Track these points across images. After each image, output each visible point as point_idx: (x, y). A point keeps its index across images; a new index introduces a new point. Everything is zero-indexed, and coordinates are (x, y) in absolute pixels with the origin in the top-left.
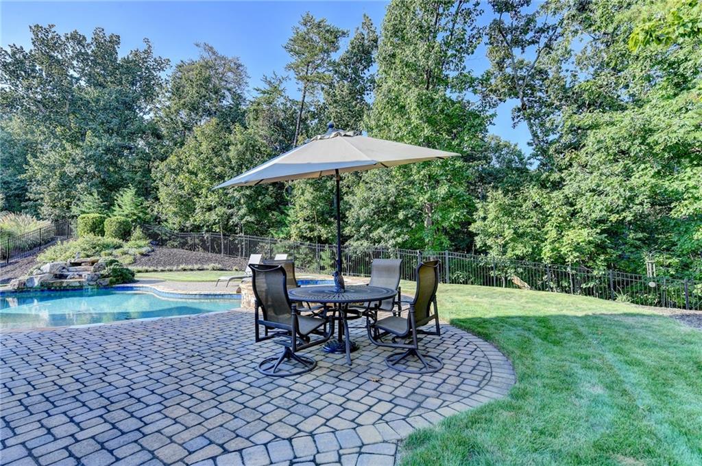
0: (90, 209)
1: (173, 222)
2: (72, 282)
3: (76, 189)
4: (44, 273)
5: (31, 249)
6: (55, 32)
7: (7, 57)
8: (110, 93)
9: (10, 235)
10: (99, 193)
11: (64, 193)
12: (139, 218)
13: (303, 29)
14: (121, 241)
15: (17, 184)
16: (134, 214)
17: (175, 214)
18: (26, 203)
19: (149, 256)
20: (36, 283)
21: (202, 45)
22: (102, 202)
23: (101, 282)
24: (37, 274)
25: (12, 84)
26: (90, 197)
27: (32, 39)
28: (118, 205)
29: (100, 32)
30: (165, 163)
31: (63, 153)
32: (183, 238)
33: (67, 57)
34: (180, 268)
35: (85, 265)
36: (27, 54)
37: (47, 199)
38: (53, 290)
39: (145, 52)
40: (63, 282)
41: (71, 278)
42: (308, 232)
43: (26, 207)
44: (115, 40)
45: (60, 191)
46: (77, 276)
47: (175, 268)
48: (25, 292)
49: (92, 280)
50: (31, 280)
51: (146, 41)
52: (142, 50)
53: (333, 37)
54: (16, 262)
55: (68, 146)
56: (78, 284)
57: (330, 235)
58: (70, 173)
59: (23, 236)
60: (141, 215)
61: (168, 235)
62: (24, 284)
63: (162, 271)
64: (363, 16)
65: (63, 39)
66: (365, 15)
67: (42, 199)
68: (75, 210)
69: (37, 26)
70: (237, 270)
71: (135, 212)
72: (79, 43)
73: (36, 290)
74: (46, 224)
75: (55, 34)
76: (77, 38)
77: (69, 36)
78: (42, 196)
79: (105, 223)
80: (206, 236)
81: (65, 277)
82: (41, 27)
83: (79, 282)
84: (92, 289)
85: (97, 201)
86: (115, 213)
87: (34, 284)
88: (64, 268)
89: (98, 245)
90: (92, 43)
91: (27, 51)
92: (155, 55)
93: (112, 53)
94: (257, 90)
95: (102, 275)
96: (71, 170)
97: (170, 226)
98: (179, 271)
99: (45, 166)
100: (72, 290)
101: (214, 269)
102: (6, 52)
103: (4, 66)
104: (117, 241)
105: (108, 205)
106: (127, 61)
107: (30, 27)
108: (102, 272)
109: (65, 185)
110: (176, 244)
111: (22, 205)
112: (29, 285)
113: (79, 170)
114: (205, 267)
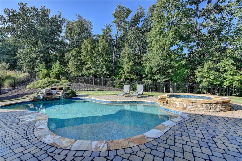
0: (42, 69)
1: (74, 74)
2: (56, 97)
3: (36, 62)
4: (43, 93)
5: (22, 83)
6: (27, 6)
7: (10, 13)
8: (48, 29)
9: (14, 78)
10: (45, 64)
11: (32, 63)
12: (61, 72)
13: (119, 9)
14: (58, 80)
15: (12, 60)
16: (59, 71)
17: (75, 71)
18: (17, 67)
19: (70, 85)
20: (41, 97)
21: (77, 15)
22: (46, 67)
23: (67, 96)
24: (41, 94)
25: (12, 23)
26: (42, 65)
27: (19, 8)
28: (53, 68)
29: (43, 7)
30: (70, 53)
31: (31, 49)
32: (77, 79)
33: (31, 15)
34: (85, 90)
35: (58, 89)
36: (17, 13)
37: (25, 65)
38: (48, 100)
39: (59, 16)
40: (53, 97)
41: (55, 95)
42: (129, 77)
43: (17, 68)
44: (48, 11)
45: (30, 63)
46: (57, 94)
47: (83, 90)
48: (36, 101)
49: (64, 96)
50: (39, 96)
51: (60, 12)
52: (57, 15)
53: (129, 12)
54: (18, 88)
55: (32, 47)
56: (59, 98)
57: (136, 78)
58: (34, 56)
59: (19, 78)
60: (61, 71)
61: (72, 78)
62: (36, 98)
63: (79, 91)
64: (139, 6)
65: (30, 9)
66: (140, 5)
67: (23, 65)
68: (36, 69)
69: (21, 3)
70: (106, 90)
71: (60, 70)
72: (36, 11)
73: (41, 100)
74: (27, 74)
75: (27, 7)
76: (35, 9)
77: (32, 8)
78: (23, 64)
79: (51, 74)
80: (86, 78)
81: (52, 94)
82: (23, 4)
83: (59, 96)
84: (64, 99)
85: (44, 66)
86: (52, 70)
87: (40, 98)
88: (50, 91)
89: (51, 82)
90: (40, 11)
91: (18, 12)
92: (62, 17)
93: (47, 16)
94: (102, 29)
95: (67, 93)
96: (34, 55)
97: (73, 75)
98: (85, 91)
99: (24, 54)
100: (56, 100)
101: (98, 90)
102: (10, 11)
103: (9, 16)
104: (56, 80)
105: (49, 67)
106: (52, 18)
107: (18, 3)
108: (67, 92)
109: (32, 60)
110: (75, 81)
111: (15, 68)
112: (38, 98)
113: (37, 55)
114: (95, 89)
